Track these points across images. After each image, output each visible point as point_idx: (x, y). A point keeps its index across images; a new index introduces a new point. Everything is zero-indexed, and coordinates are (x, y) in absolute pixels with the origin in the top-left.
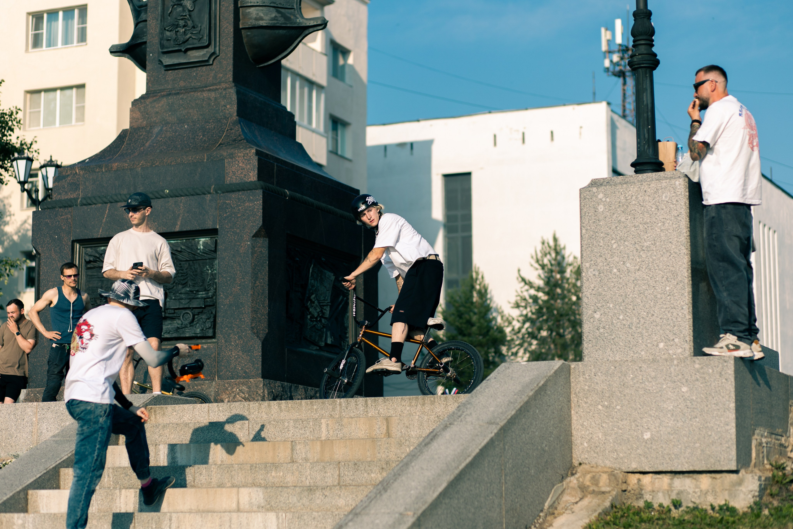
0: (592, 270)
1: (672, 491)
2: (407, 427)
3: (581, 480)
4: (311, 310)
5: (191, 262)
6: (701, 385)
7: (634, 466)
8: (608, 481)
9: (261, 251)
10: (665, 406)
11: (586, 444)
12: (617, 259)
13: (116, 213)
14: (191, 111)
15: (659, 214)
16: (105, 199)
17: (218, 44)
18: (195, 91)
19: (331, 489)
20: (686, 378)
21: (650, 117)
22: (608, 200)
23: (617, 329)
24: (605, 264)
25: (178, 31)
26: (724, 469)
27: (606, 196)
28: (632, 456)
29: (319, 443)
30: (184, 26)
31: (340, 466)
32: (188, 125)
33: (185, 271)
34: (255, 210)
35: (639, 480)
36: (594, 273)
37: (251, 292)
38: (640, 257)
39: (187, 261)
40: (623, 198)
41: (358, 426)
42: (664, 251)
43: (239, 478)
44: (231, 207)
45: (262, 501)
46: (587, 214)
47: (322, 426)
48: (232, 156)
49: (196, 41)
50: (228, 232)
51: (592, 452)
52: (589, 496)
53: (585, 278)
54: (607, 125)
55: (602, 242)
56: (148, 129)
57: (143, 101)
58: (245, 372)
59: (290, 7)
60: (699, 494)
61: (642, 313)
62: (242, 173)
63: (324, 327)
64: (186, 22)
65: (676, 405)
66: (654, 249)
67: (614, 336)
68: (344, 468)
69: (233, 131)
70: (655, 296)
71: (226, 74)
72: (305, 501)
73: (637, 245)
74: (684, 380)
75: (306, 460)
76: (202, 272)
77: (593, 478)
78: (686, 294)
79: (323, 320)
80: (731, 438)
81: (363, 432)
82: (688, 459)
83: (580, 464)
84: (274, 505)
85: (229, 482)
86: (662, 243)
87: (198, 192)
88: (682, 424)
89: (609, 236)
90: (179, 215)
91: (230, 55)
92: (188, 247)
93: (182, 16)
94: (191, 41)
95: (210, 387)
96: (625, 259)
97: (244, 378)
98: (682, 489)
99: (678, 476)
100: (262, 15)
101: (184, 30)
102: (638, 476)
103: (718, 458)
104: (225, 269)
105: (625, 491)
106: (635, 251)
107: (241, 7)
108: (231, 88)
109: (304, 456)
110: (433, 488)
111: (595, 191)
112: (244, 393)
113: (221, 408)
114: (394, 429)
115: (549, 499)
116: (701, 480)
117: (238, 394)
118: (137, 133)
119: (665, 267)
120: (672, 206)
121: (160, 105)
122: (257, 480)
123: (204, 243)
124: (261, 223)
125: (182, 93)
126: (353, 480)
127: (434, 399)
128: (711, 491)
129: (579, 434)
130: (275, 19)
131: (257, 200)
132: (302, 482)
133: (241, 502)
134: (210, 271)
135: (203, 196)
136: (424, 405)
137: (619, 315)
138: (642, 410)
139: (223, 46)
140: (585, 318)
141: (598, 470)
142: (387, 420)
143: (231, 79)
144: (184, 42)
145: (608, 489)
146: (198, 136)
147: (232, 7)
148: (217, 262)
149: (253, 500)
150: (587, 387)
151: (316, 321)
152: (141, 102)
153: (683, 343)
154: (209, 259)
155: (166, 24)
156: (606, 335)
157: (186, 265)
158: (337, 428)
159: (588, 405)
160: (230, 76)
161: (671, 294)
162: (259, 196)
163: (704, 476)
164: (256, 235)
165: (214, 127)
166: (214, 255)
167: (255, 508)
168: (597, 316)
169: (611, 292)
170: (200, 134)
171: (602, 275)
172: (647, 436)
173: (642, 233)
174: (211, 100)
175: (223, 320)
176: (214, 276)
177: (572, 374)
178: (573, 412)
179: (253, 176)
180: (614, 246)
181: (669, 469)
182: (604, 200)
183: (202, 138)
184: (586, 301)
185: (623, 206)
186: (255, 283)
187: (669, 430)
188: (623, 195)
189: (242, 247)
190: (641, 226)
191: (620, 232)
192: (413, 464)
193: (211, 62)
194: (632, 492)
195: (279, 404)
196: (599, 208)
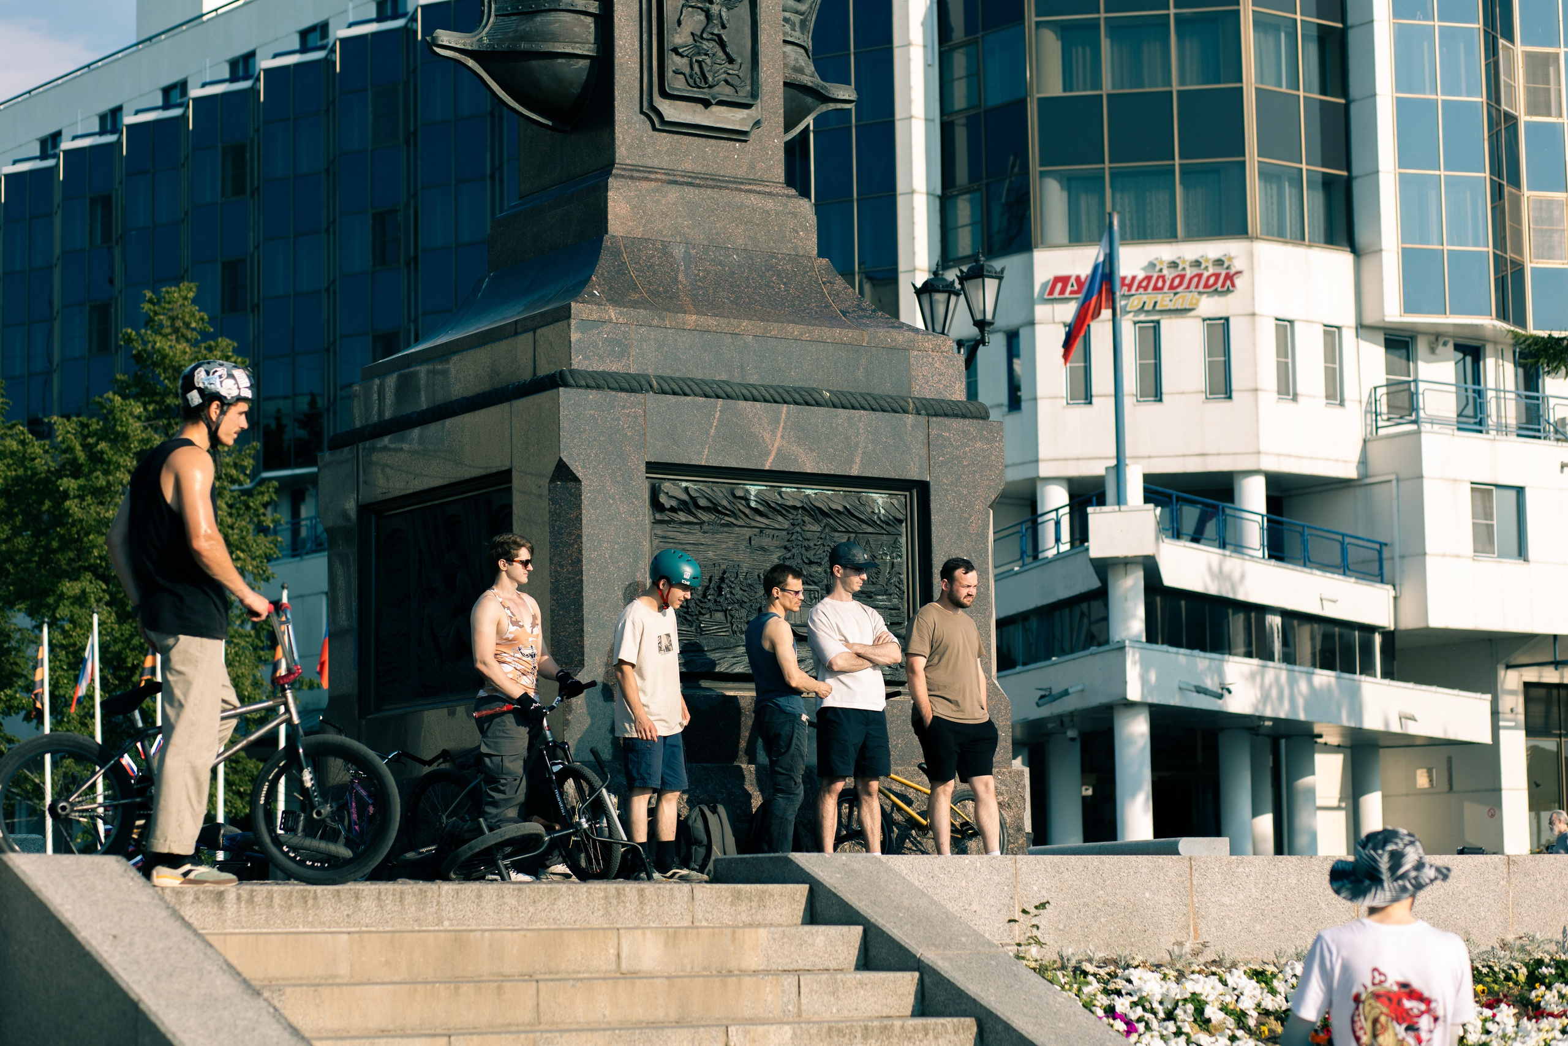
17: (760, 104)
30: (713, 54)
32: (737, 255)
34: (993, 458)
44: (952, 445)
50: (947, 491)
62: (940, 381)
64: (714, 47)
71: (772, 164)
87: (885, 405)
90: (857, 444)
91: (780, 130)
92: (855, 507)
94: (722, 87)
123: (885, 502)
134: (889, 557)
135: (896, 415)
139: (765, 110)
143: (782, 179)
144: (711, 87)
147: (779, 39)
148: (903, 542)
154: (889, 534)
155: (674, 39)
160: (779, 172)
166: (899, 527)
170: (775, 280)
176: (897, 568)
179: (959, 391)
189: (972, 522)
193: (749, 137)
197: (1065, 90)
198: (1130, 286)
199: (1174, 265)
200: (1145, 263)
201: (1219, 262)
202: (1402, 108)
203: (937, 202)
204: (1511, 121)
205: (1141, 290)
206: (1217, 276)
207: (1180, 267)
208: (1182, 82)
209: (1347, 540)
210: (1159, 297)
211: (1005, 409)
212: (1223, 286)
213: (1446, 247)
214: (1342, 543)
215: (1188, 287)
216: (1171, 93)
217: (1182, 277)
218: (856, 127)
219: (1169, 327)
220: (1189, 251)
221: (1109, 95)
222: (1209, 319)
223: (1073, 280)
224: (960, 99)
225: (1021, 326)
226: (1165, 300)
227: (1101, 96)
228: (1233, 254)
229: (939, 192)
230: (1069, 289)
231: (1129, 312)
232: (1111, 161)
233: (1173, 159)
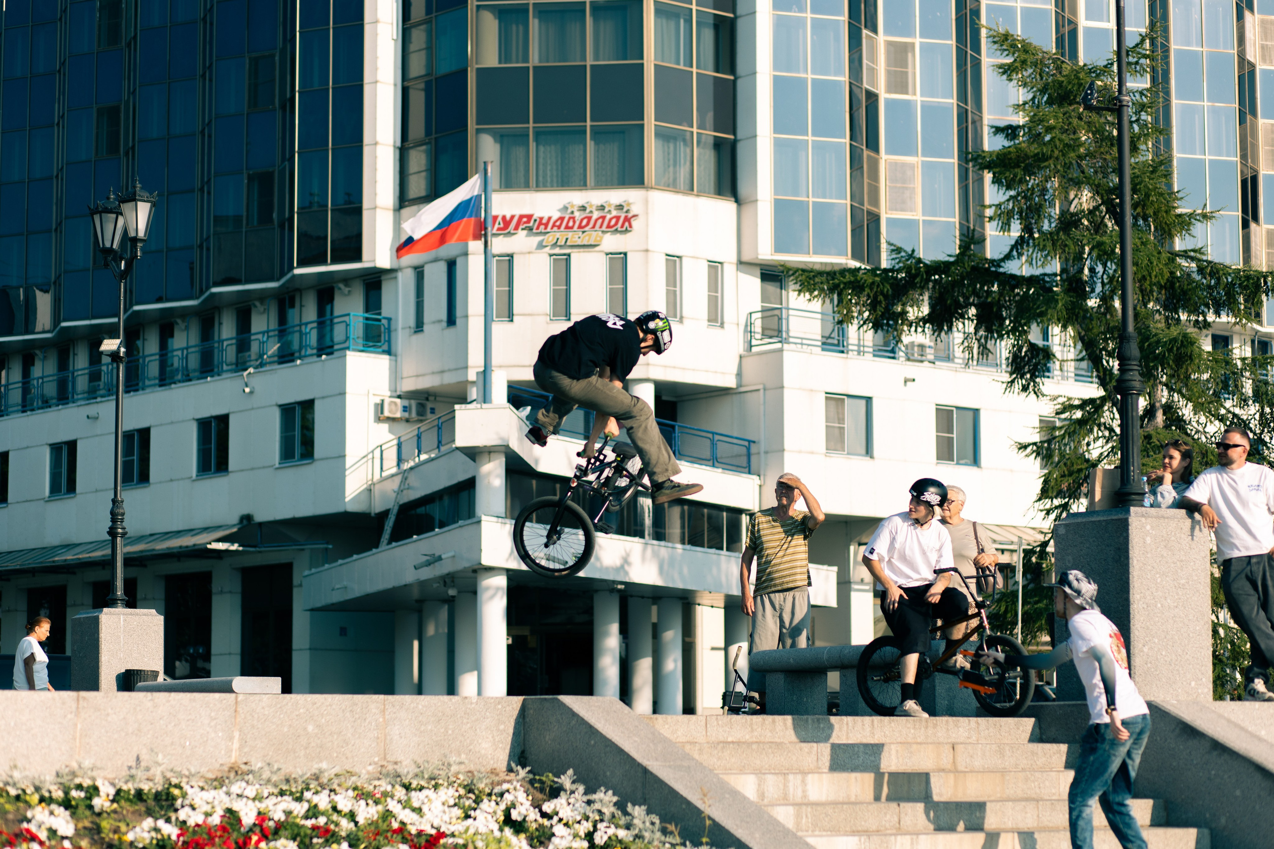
12: (1160, 594)
15: (1191, 553)
22: (1154, 532)
40: (1165, 533)
66: (1188, 587)
70: (1189, 635)
96: (1166, 595)
106: (1174, 587)
119: (1195, 607)
120: (1200, 547)
137: (1162, 651)
153: (1208, 683)
156: (1152, 670)
161: (1200, 634)
168: (1145, 650)
169: (1156, 627)
171: (1149, 608)
180: (1158, 581)
182: (1151, 532)
188: (1165, 530)
191: (1163, 567)
196: (1147, 540)
197: (500, 62)
198: (546, 225)
199: (583, 208)
200: (561, 206)
201: (620, 207)
202: (779, 84)
203: (398, 152)
204: (872, 98)
205: (555, 229)
206: (618, 218)
207: (588, 211)
208: (596, 58)
209: (717, 437)
210: (570, 235)
211: (445, 324)
212: (622, 227)
213: (811, 199)
214: (712, 441)
215: (594, 227)
216: (585, 66)
217: (589, 218)
218: (333, 88)
219: (578, 259)
220: (595, 197)
221: (535, 68)
222: (611, 254)
223: (500, 219)
224: (418, 67)
225: (458, 256)
226: (575, 237)
227: (528, 68)
228: (631, 201)
229: (399, 144)
230: (497, 226)
231: (546, 246)
232: (534, 122)
233: (585, 121)
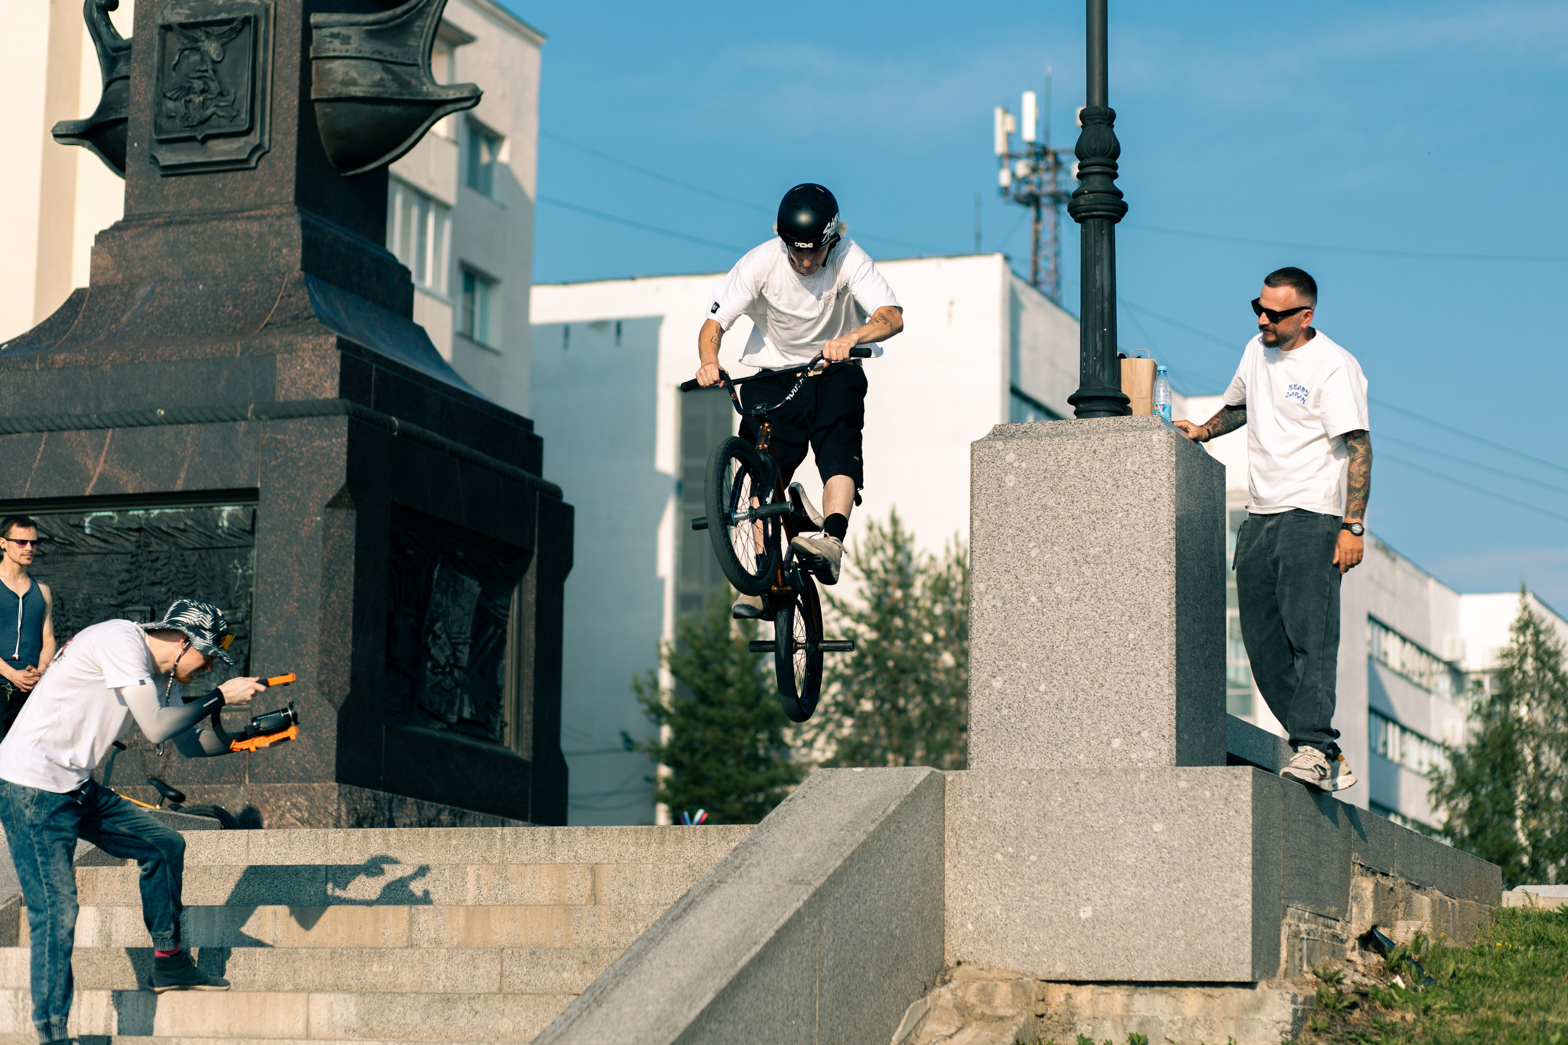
0: (991, 597)
1: (1130, 1018)
2: (631, 885)
3: (959, 993)
4: (433, 651)
5: (203, 552)
6: (1190, 821)
7: (1060, 970)
8: (1010, 996)
9: (342, 535)
10: (1121, 857)
11: (970, 926)
12: (1037, 577)
13: (59, 451)
14: (211, 257)
15: (1118, 495)
16: (38, 424)
17: (267, 129)
18: (220, 219)
19: (486, 1000)
20: (1162, 805)
21: (1106, 311)
22: (1024, 465)
23: (1033, 709)
24: (1015, 586)
25: (190, 101)
26: (1227, 980)
27: (1020, 457)
28: (1057, 950)
29: (462, 912)
30: (203, 91)
31: (504, 955)
32: (204, 285)
33: (191, 568)
34: (333, 455)
35: (1069, 996)
36: (993, 602)
37: (319, 614)
38: (1081, 574)
39: (195, 549)
40: (1052, 463)
41: (537, 880)
42: (1127, 565)
43: (309, 974)
44: (287, 447)
45: (354, 1019)
46: (984, 491)
47: (468, 879)
48: (290, 348)
49: (224, 122)
50: (278, 495)
51: (982, 942)
52: (974, 1024)
53: (976, 612)
54: (1004, 300)
55: (1010, 544)
56: (126, 289)
57: (117, 234)
58: (304, 770)
59: (410, 62)
60: (1180, 1025)
61: (1082, 681)
62: (308, 382)
63: (457, 685)
64: (206, 84)
65: (1141, 856)
66: (1108, 561)
67: (1028, 723)
68: (511, 960)
69: (293, 299)
70: (1108, 650)
71: (283, 188)
72: (435, 1021)
73: (1075, 552)
74: (1158, 811)
75: (438, 943)
76: (225, 572)
77: (982, 990)
78: (1165, 648)
79: (457, 673)
80: (1243, 922)
81: (547, 893)
82: (1162, 958)
83: (959, 963)
84: (376, 1028)
85: (289, 981)
86: (1124, 550)
87: (223, 416)
88: (1152, 892)
89: (1024, 534)
90: (183, 460)
91: (292, 150)
92: (198, 523)
93: (199, 71)
94: (214, 121)
95: (234, 797)
96: (1053, 579)
97: (301, 780)
98: (1149, 1014)
99: (1141, 989)
100: (356, 76)
101: (201, 98)
102: (1066, 988)
103: (1218, 958)
104: (271, 567)
105: (1042, 1016)
106: (1072, 563)
107: (315, 58)
108: (292, 215)
109: (433, 936)
110: (688, 1002)
111: (1001, 448)
112: (300, 810)
113: (271, 840)
114: (605, 888)
115: (900, 1028)
116: (1185, 998)
117: (289, 811)
118: (104, 297)
119: (1126, 596)
120: (1143, 481)
121: (151, 243)
122: (343, 980)
123: (230, 515)
124: (343, 481)
125: (194, 222)
126: (527, 984)
127: (683, 832)
128: (1202, 1020)
129: (959, 907)
130: (380, 83)
131: (337, 436)
132: (429, 984)
133: (314, 1020)
134: (240, 571)
135: (231, 423)
136: (662, 843)
137: (1039, 685)
138: (1078, 864)
139: (277, 133)
140: (975, 688)
141: (991, 976)
142: (594, 870)
143: (292, 199)
144: (202, 123)
145: (1010, 1012)
146: (223, 306)
147: (297, 58)
148: (254, 553)
149: (337, 1017)
150: (975, 819)
151: (443, 673)
152: (113, 236)
153: (1157, 740)
154: (240, 547)
155: (166, 85)
156: (1013, 720)
157: (194, 558)
158: (496, 882)
159: (976, 852)
160: (289, 192)
161: (1137, 647)
162: (341, 428)
163: (1191, 990)
164: (334, 504)
165: (257, 291)
166: (249, 538)
167: (340, 1033)
168: (997, 684)
169: (1025, 640)
170: (228, 303)
171: (1008, 606)
172: (1086, 913)
173: (1087, 531)
174: (252, 238)
175: (263, 667)
176: (247, 581)
177: (947, 792)
178: (947, 865)
179: (330, 389)
180: (1033, 554)
181: (1126, 978)
182: (1016, 464)
183: (232, 312)
184: (978, 656)
185: (1052, 477)
186: (328, 597)
187: (1127, 902)
188: (1053, 458)
189: (304, 525)
190: (1084, 516)
191: (1044, 527)
192: (650, 955)
193: (253, 164)
194: (1056, 1018)
195: (385, 835)
196: (1007, 481)
